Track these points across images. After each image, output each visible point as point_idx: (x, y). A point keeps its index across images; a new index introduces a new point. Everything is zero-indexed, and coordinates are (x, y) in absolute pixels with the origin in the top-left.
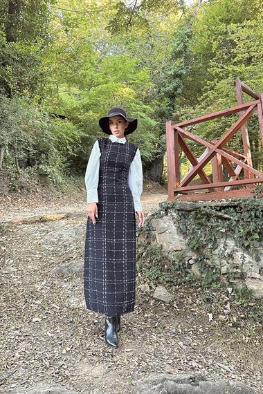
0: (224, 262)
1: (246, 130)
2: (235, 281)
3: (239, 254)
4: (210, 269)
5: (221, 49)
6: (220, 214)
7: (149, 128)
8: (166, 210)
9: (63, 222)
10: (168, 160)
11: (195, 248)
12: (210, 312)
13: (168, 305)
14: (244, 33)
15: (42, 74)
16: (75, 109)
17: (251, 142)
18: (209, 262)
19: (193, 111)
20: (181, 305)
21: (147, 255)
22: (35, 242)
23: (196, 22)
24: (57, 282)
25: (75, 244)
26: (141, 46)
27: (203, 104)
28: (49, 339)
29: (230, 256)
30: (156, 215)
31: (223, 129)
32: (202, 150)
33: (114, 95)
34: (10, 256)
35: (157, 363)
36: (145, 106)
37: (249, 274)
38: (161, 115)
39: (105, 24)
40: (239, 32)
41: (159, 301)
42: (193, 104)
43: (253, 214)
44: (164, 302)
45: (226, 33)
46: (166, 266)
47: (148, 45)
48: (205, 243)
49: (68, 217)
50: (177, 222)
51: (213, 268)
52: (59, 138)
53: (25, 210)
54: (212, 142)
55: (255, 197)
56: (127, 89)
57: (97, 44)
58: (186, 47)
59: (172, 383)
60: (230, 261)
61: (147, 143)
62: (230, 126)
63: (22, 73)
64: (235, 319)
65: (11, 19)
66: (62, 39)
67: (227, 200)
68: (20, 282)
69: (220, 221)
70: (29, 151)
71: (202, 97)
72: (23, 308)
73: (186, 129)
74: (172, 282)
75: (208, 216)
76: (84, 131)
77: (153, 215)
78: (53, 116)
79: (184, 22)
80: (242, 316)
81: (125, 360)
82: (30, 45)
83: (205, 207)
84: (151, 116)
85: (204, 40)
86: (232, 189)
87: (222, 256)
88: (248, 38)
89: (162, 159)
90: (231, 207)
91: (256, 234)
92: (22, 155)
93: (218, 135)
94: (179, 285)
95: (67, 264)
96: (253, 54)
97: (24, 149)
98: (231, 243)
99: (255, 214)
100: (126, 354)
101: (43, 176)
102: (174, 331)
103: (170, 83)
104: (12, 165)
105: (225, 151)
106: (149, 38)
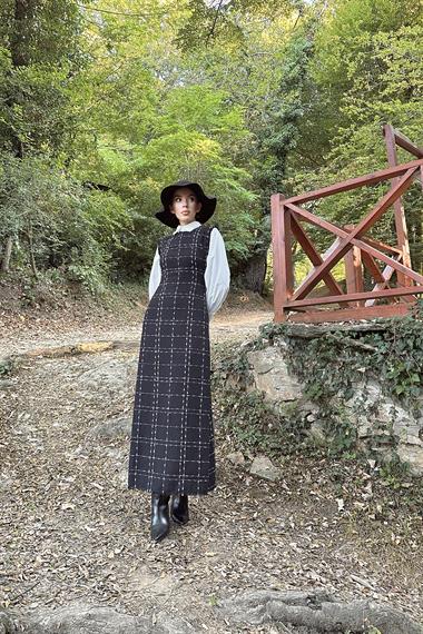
0: (363, 418)
1: (402, 209)
2: (381, 449)
3: (387, 407)
4: (340, 430)
5: (362, 75)
6: (357, 343)
7: (244, 205)
8: (271, 336)
9: (107, 355)
10: (274, 257)
11: (316, 398)
12: (340, 497)
13: (273, 485)
14: (400, 48)
15: (70, 118)
16: (124, 174)
17: (409, 227)
18: (338, 419)
19: (315, 177)
20: (293, 485)
21: (240, 407)
22: (64, 386)
23: (321, 29)
24: (98, 449)
25: (126, 389)
26: (231, 70)
27: (332, 165)
28: (87, 535)
29: (373, 409)
30: (255, 345)
31: (364, 206)
32: (329, 240)
33: (186, 152)
34: (26, 408)
35: (255, 574)
36: (238, 170)
37: (403, 438)
38: (263, 184)
39: (172, 35)
40: (392, 46)
41: (259, 478)
42: (315, 165)
43: (411, 344)
44: (267, 480)
45: (370, 48)
46: (270, 425)
47: (242, 69)
48: (333, 389)
49: (114, 347)
50: (289, 356)
51: (345, 429)
52: (99, 222)
53: (48, 336)
54: (346, 227)
55: (414, 317)
56: (209, 142)
57: (158, 68)
58: (305, 71)
59: (280, 604)
60: (373, 417)
61: (240, 229)
62: (376, 201)
63: (38, 118)
64: (379, 508)
65: (20, 28)
66: (102, 61)
67: (370, 321)
68: (41, 448)
69: (357, 354)
70: (52, 243)
71: (330, 154)
72: (47, 487)
73: (303, 206)
74: (279, 449)
75: (339, 347)
76: (138, 211)
77: (250, 345)
78: (89, 186)
79: (302, 30)
80: (391, 503)
81: (207, 569)
82: (51, 71)
83: (333, 333)
84: (247, 185)
85: (335, 60)
86: (378, 304)
87: (359, 410)
88: (407, 55)
89: (264, 255)
90: (375, 332)
91: (416, 375)
92: (41, 249)
93: (355, 216)
94: (291, 454)
95: (115, 421)
96: (414, 82)
97: (44, 240)
98: (375, 390)
99: (414, 343)
100: (208, 559)
101: (75, 282)
102: (283, 525)
103: (277, 130)
104: (25, 264)
105: (367, 242)
106: (245, 57)
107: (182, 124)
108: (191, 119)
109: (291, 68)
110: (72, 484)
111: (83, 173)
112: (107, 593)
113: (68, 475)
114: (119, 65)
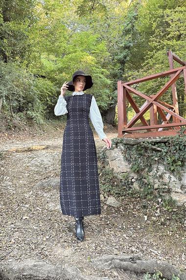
0: (156, 180)
1: (175, 88)
2: (163, 194)
3: (167, 175)
4: (146, 186)
5: (159, 28)
6: (154, 147)
7: (106, 86)
8: (117, 144)
9: (44, 152)
10: (119, 109)
11: (136, 171)
12: (145, 215)
13: (116, 209)
14: (176, 16)
15: (29, 45)
16: (52, 71)
17: (178, 96)
18: (146, 181)
19: (137, 74)
20: (125, 209)
21: (102, 175)
22: (25, 165)
23: (141, 8)
24: (40, 193)
25: (52, 167)
26: (101, 25)
27: (145, 68)
28: (34, 230)
29: (161, 177)
31: (159, 86)
32: (143, 102)
33: (80, 61)
34: (7, 174)
35: (108, 248)
36: (103, 70)
37: (174, 189)
38: (114, 76)
39: (75, 9)
40: (172, 16)
41: (110, 206)
42: (137, 68)
43: (178, 148)
44: (114, 207)
45: (163, 16)
46: (115, 183)
47: (106, 25)
48: (143, 168)
49: (47, 148)
50: (124, 152)
51: (148, 185)
52: (41, 92)
53: (17, 143)
54: (151, 96)
55: (179, 136)
56: (90, 57)
57: (68, 23)
58: (133, 26)
59: (118, 261)
60: (161, 180)
61: (104, 96)
62: (164, 84)
63: (14, 45)
64: (163, 220)
65: (7, 4)
66: (43, 20)
67: (160, 138)
68: (14, 192)
69: (154, 152)
70: (20, 101)
71: (144, 63)
72: (17, 209)
73: (132, 86)
74: (119, 194)
75: (146, 149)
76: (59, 87)
78: (37, 76)
79: (133, 8)
80: (168, 218)
81: (86, 245)
82: (20, 24)
83: (144, 142)
84: (107, 77)
85: (147, 21)
86: (164, 130)
87: (155, 177)
88: (179, 20)
89: (114, 108)
90: (162, 142)
91: (180, 162)
92: (15, 104)
93: (155, 91)
94: (125, 196)
95: (47, 181)
96: (182, 32)
97: (16, 100)
98: (162, 168)
99: (179, 148)
100: (87, 241)
101: (30, 119)
102: (120, 227)
103: (121, 52)
104: (8, 111)
105: (160, 103)
106: (107, 19)
107: (78, 49)
108: (82, 47)
109: (128, 25)
110: (27, 208)
111: (34, 70)
112: (43, 256)
113: (26, 204)
114: (51, 21)
